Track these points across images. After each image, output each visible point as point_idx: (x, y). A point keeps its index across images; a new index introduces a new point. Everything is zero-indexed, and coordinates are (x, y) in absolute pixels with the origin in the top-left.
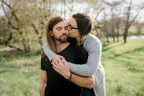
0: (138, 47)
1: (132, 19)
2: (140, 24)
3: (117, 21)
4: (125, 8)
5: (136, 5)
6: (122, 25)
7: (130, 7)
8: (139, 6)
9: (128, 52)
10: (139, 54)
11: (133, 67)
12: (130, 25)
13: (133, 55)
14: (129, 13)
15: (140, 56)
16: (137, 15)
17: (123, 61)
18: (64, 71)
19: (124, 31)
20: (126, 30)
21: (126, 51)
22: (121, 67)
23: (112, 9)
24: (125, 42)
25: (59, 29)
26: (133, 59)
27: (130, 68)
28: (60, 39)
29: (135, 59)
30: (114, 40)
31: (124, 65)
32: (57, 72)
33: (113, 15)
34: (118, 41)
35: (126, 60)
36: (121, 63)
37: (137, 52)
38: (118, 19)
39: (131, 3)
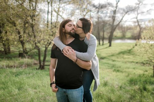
0: (123, 51)
1: (118, 23)
2: (124, 28)
3: (103, 23)
4: (111, 11)
5: (121, 9)
6: (107, 29)
7: (115, 11)
8: (124, 10)
9: (113, 55)
10: (123, 57)
11: (117, 69)
12: (115, 28)
13: (118, 58)
14: (115, 17)
15: (124, 58)
16: (122, 19)
17: (108, 64)
18: (73, 56)
19: (109, 35)
20: (112, 33)
21: (111, 54)
22: (107, 69)
23: (98, 12)
24: (110, 46)
25: (70, 26)
26: (118, 61)
27: (115, 70)
28: (70, 32)
29: (119, 61)
30: (99, 44)
31: (109, 67)
32: (67, 57)
33: (98, 18)
34: (103, 45)
35: (111, 62)
36: (106, 65)
37: (122, 55)
38: (104, 22)
39: (116, 7)
